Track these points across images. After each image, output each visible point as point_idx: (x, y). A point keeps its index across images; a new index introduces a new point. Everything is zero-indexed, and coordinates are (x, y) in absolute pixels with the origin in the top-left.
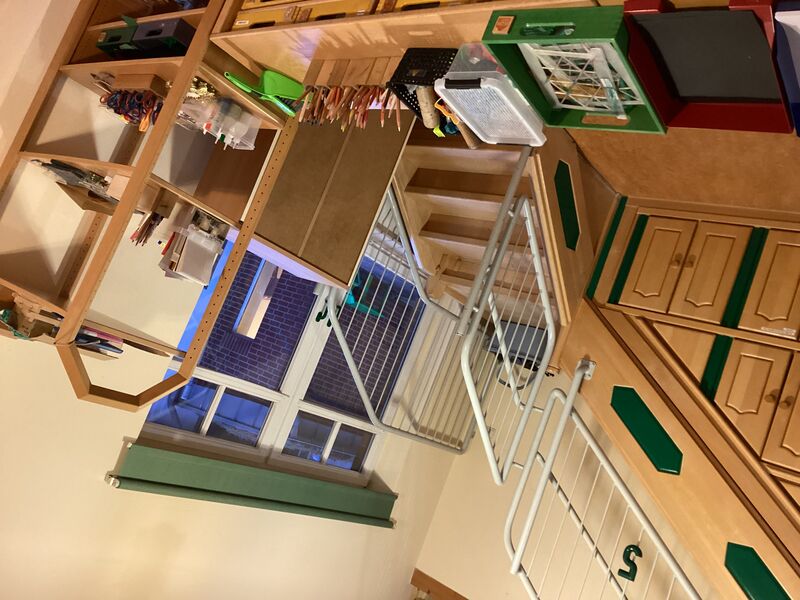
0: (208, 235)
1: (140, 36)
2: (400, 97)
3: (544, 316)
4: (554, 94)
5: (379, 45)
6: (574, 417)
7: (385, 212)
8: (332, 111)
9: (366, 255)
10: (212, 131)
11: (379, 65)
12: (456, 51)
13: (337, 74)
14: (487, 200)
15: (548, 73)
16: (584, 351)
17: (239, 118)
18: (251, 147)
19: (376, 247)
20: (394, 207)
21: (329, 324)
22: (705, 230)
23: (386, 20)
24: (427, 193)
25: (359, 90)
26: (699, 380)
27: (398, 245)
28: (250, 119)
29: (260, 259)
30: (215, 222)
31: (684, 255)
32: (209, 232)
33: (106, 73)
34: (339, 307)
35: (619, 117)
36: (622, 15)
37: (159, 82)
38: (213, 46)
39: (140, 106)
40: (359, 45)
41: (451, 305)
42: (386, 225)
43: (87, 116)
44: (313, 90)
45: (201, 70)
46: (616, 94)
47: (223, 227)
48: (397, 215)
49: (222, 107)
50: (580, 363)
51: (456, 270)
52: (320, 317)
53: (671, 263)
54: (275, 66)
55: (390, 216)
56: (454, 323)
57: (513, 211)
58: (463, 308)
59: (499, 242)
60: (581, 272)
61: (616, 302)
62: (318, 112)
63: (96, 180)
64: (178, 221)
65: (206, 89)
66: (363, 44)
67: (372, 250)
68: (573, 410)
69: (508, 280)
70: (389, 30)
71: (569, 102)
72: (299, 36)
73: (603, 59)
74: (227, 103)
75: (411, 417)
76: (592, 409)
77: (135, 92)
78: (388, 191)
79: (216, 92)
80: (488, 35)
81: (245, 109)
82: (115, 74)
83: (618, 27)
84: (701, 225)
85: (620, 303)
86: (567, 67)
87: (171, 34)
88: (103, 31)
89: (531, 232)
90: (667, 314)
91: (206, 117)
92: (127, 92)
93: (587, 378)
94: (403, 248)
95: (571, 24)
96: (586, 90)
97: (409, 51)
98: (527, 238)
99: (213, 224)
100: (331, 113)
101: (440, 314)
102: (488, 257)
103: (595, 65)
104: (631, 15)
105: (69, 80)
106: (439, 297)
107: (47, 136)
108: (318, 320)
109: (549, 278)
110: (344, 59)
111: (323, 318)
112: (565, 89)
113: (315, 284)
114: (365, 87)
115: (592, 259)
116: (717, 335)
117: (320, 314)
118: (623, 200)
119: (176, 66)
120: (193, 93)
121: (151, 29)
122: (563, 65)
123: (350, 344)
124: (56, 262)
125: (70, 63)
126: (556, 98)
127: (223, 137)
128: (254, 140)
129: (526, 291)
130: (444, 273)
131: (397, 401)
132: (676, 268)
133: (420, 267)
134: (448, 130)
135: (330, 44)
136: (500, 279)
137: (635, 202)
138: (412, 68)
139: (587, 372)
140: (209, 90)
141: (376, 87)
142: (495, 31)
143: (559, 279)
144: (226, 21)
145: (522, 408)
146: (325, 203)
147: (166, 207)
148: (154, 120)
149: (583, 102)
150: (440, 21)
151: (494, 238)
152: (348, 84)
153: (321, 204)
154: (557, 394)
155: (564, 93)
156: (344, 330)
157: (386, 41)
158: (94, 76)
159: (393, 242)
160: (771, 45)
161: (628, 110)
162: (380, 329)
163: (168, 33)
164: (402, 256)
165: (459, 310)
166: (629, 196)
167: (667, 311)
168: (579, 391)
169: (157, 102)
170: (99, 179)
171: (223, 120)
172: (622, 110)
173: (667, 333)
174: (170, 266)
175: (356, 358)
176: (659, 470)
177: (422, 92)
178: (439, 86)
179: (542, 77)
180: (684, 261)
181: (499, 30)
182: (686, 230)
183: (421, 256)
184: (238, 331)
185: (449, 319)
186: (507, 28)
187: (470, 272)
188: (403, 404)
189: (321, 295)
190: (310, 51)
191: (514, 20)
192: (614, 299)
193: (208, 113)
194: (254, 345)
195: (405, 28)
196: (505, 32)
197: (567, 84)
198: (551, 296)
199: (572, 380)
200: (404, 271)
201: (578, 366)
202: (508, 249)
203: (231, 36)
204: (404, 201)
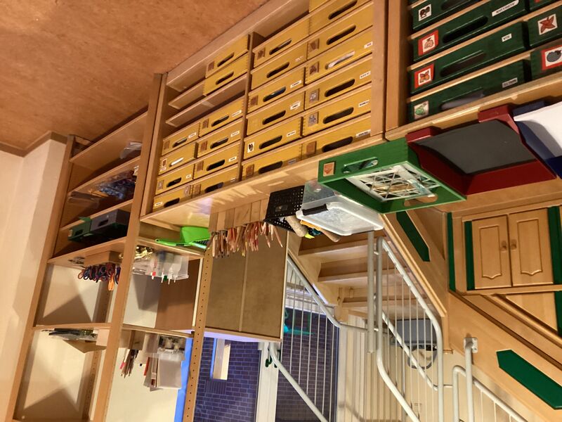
0: (172, 351)
1: (95, 227)
2: (275, 225)
3: (426, 314)
4: (379, 195)
5: (250, 196)
6: (477, 385)
7: (290, 273)
8: (233, 246)
9: (286, 306)
10: (157, 275)
11: (255, 207)
12: (303, 187)
13: (229, 220)
14: (357, 246)
15: (369, 185)
16: (464, 332)
17: (173, 261)
18: (187, 276)
19: (291, 298)
20: (295, 269)
21: (276, 366)
22: (514, 220)
23: (250, 183)
24: (313, 252)
25: (247, 227)
26: (556, 329)
27: (306, 293)
28: (181, 258)
29: (213, 339)
30: (175, 340)
31: (507, 242)
32: (173, 348)
33: (78, 258)
34: (279, 351)
35: (429, 196)
36: (406, 144)
37: (114, 254)
38: (143, 223)
39: (105, 275)
40: (238, 200)
41: (356, 321)
42: (293, 282)
43: (73, 286)
44: (216, 233)
45: (140, 241)
46: (421, 186)
47: (181, 341)
48: (298, 273)
49: (161, 258)
50: (465, 341)
51: (351, 297)
52: (268, 363)
53: (500, 250)
54: (188, 223)
55: (294, 274)
56: (363, 334)
57: (377, 250)
58: (366, 322)
59: (375, 270)
60: (440, 274)
61: (473, 289)
62: (224, 248)
63: (88, 334)
64: (150, 349)
65: (146, 251)
66: (240, 198)
67: (290, 302)
68: (474, 379)
69: (391, 294)
70: (254, 187)
71: (390, 196)
72: (197, 205)
73: (404, 170)
74: (163, 255)
75: (357, 415)
76: (487, 374)
77: (101, 265)
78: (287, 259)
79: (153, 250)
80: (321, 177)
81: (175, 254)
82: (84, 256)
83: (407, 152)
84: (510, 217)
85: (476, 288)
86: (382, 179)
87: (115, 222)
88: (71, 229)
89: (394, 260)
90: (512, 287)
91: (151, 267)
92: (94, 267)
93: (475, 352)
94: (311, 293)
95: (374, 158)
96: (400, 188)
97: (272, 194)
98: (394, 265)
99: (173, 342)
100: (233, 247)
101: (351, 332)
102: (371, 283)
103: (400, 174)
104: (413, 143)
105: (55, 267)
106: (346, 320)
107: (49, 309)
108: (267, 366)
109: (418, 285)
110: (231, 210)
111: (270, 363)
112: (385, 190)
113: (257, 343)
114: (250, 224)
115: (444, 263)
116: (555, 292)
117: (267, 360)
118: (449, 216)
119: (122, 244)
120: (138, 256)
121: (101, 221)
122: (378, 179)
123: (295, 378)
124: (74, 394)
125: (53, 257)
126: (381, 197)
127: (166, 277)
128: (187, 271)
129: (406, 299)
130: (344, 301)
131: (342, 406)
132: (505, 252)
133: (326, 303)
134: (315, 234)
135: (219, 204)
136: (385, 295)
137: (458, 214)
138: (278, 206)
139: (473, 347)
140: (149, 251)
141: (257, 222)
142: (325, 175)
143: (426, 285)
144: (147, 207)
145: (435, 389)
146: (247, 287)
147: (138, 343)
148: (117, 280)
149: (401, 194)
150: (286, 175)
151: (371, 268)
152: (238, 225)
153: (244, 289)
154: (457, 370)
155: (385, 193)
156: (287, 368)
157: (255, 193)
158: (71, 261)
159: (302, 292)
160: (518, 132)
161: (433, 191)
162: (313, 354)
163: (112, 222)
164: (311, 298)
165: (364, 323)
166: (452, 212)
167: (512, 284)
168: (473, 363)
169: (116, 267)
170: (90, 332)
171: (163, 266)
172: (430, 192)
173: (518, 301)
174: (152, 383)
175: (303, 386)
176: (555, 409)
177: (289, 219)
178: (300, 215)
179: (367, 189)
180: (509, 246)
181: (327, 173)
182: (501, 223)
183: (324, 295)
184: (214, 377)
185: (359, 333)
186: (332, 171)
187: (362, 296)
188: (348, 407)
189: (263, 349)
190: (207, 210)
191: (335, 164)
192: (471, 286)
193: (152, 264)
194: (228, 385)
195: (265, 184)
196: (331, 173)
197: (385, 188)
198: (425, 297)
199: (464, 356)
200: (316, 308)
201: (465, 345)
202: (383, 274)
203: (154, 216)
204: (300, 262)
